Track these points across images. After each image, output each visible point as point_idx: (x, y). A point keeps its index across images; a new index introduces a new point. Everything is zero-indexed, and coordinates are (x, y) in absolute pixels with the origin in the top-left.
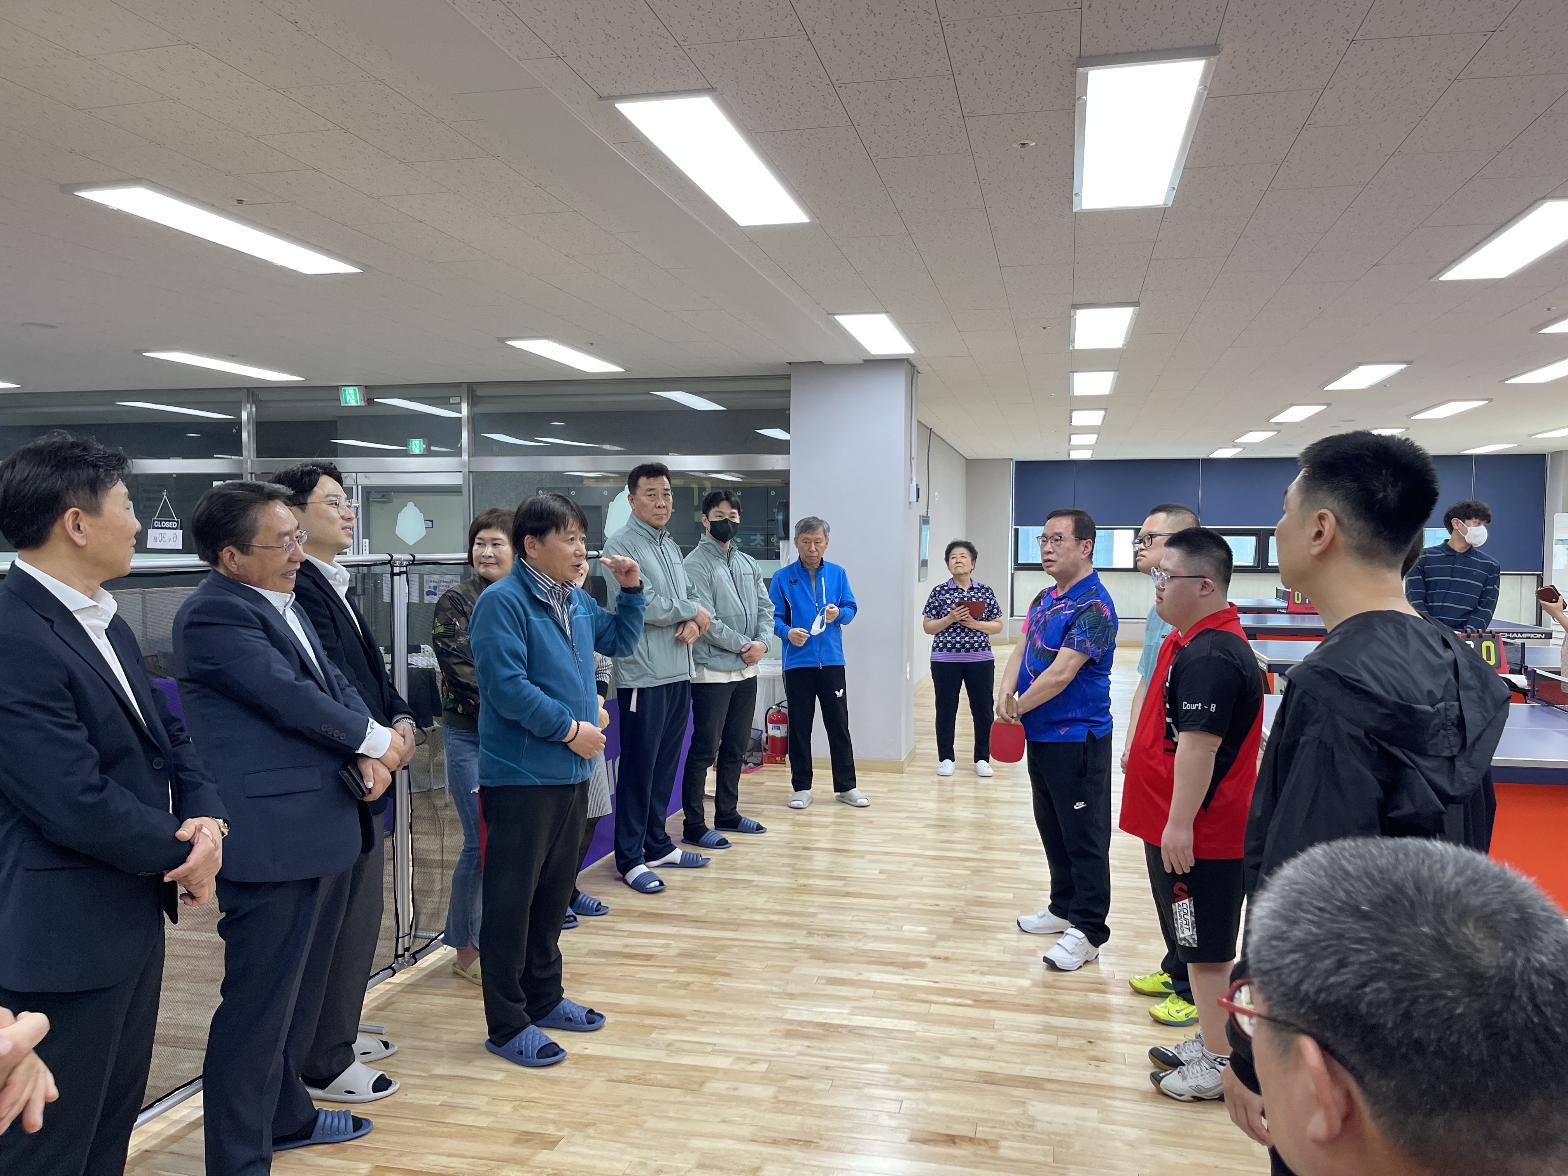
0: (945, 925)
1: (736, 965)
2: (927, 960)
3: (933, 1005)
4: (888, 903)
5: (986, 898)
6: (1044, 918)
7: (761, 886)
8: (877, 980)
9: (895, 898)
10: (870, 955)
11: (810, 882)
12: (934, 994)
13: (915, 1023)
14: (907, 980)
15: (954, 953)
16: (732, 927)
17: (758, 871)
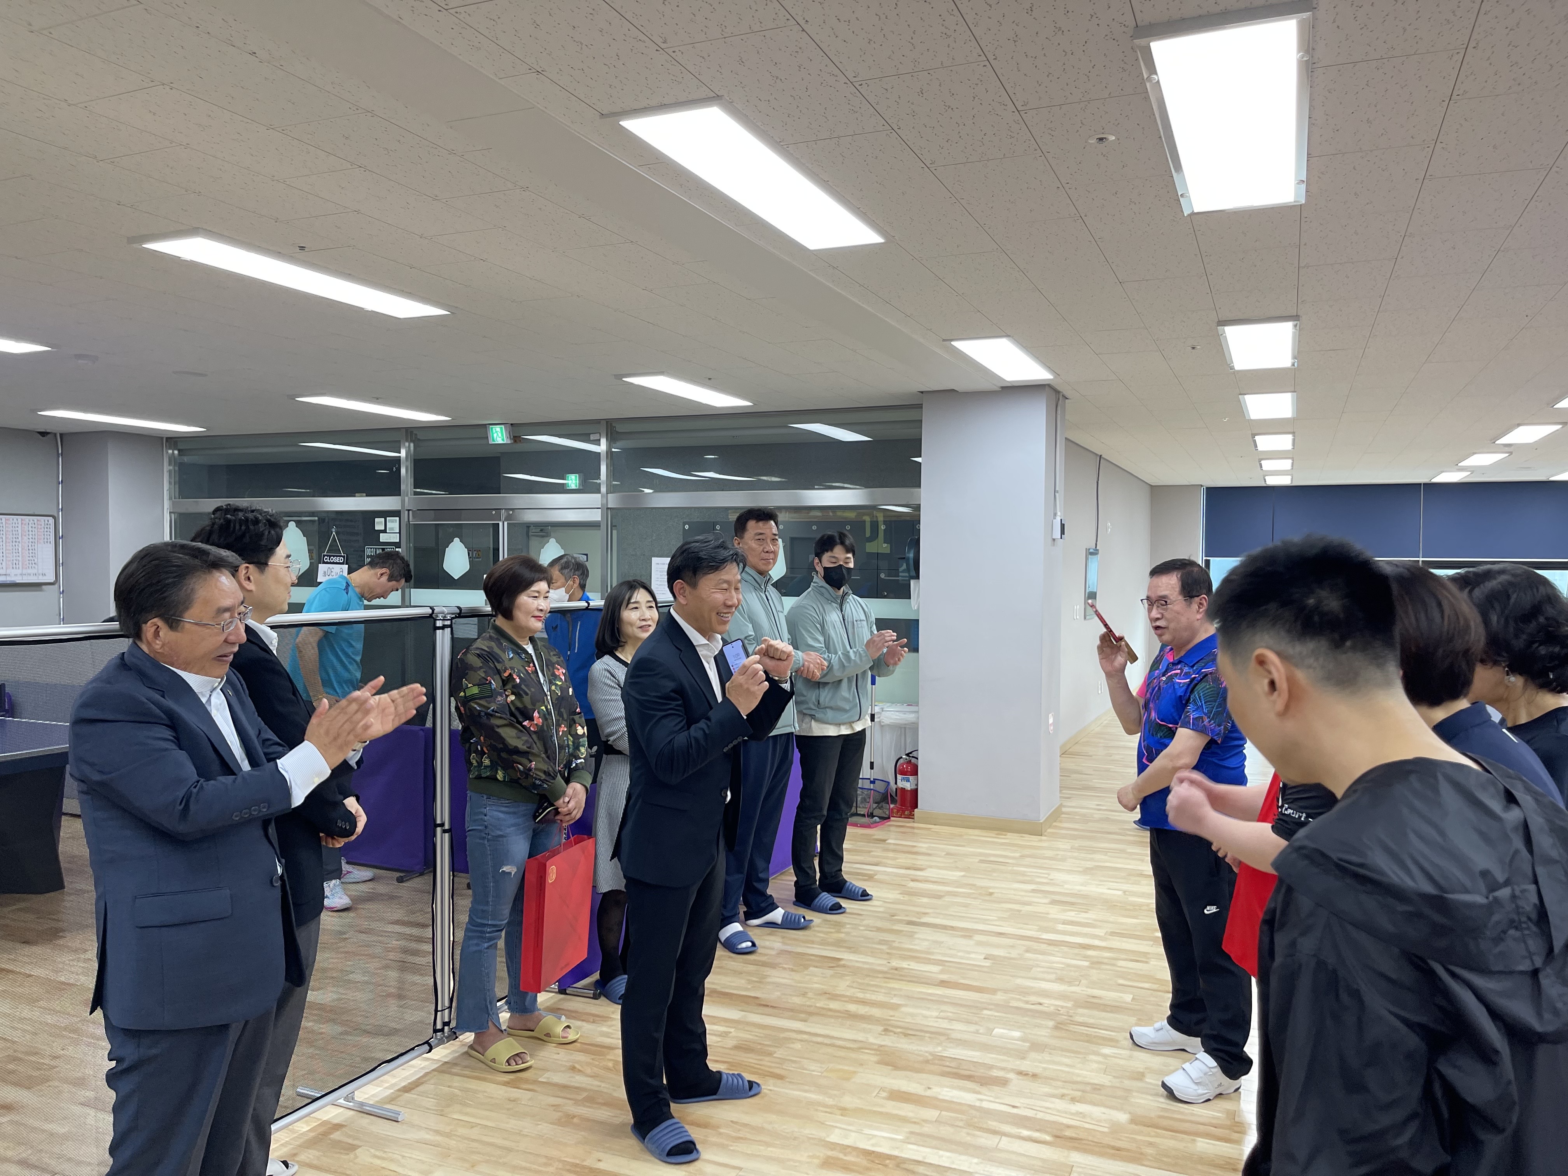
0: (1043, 1032)
1: (793, 1065)
2: (1011, 1076)
3: (1003, 1138)
4: (984, 997)
5: (1100, 998)
6: (1161, 1032)
7: (849, 967)
8: (947, 1098)
9: (994, 991)
10: (948, 1064)
11: (904, 964)
12: (1007, 1123)
13: (976, 1160)
14: (981, 1100)
15: (1045, 1069)
16: (803, 1015)
17: (850, 948)
